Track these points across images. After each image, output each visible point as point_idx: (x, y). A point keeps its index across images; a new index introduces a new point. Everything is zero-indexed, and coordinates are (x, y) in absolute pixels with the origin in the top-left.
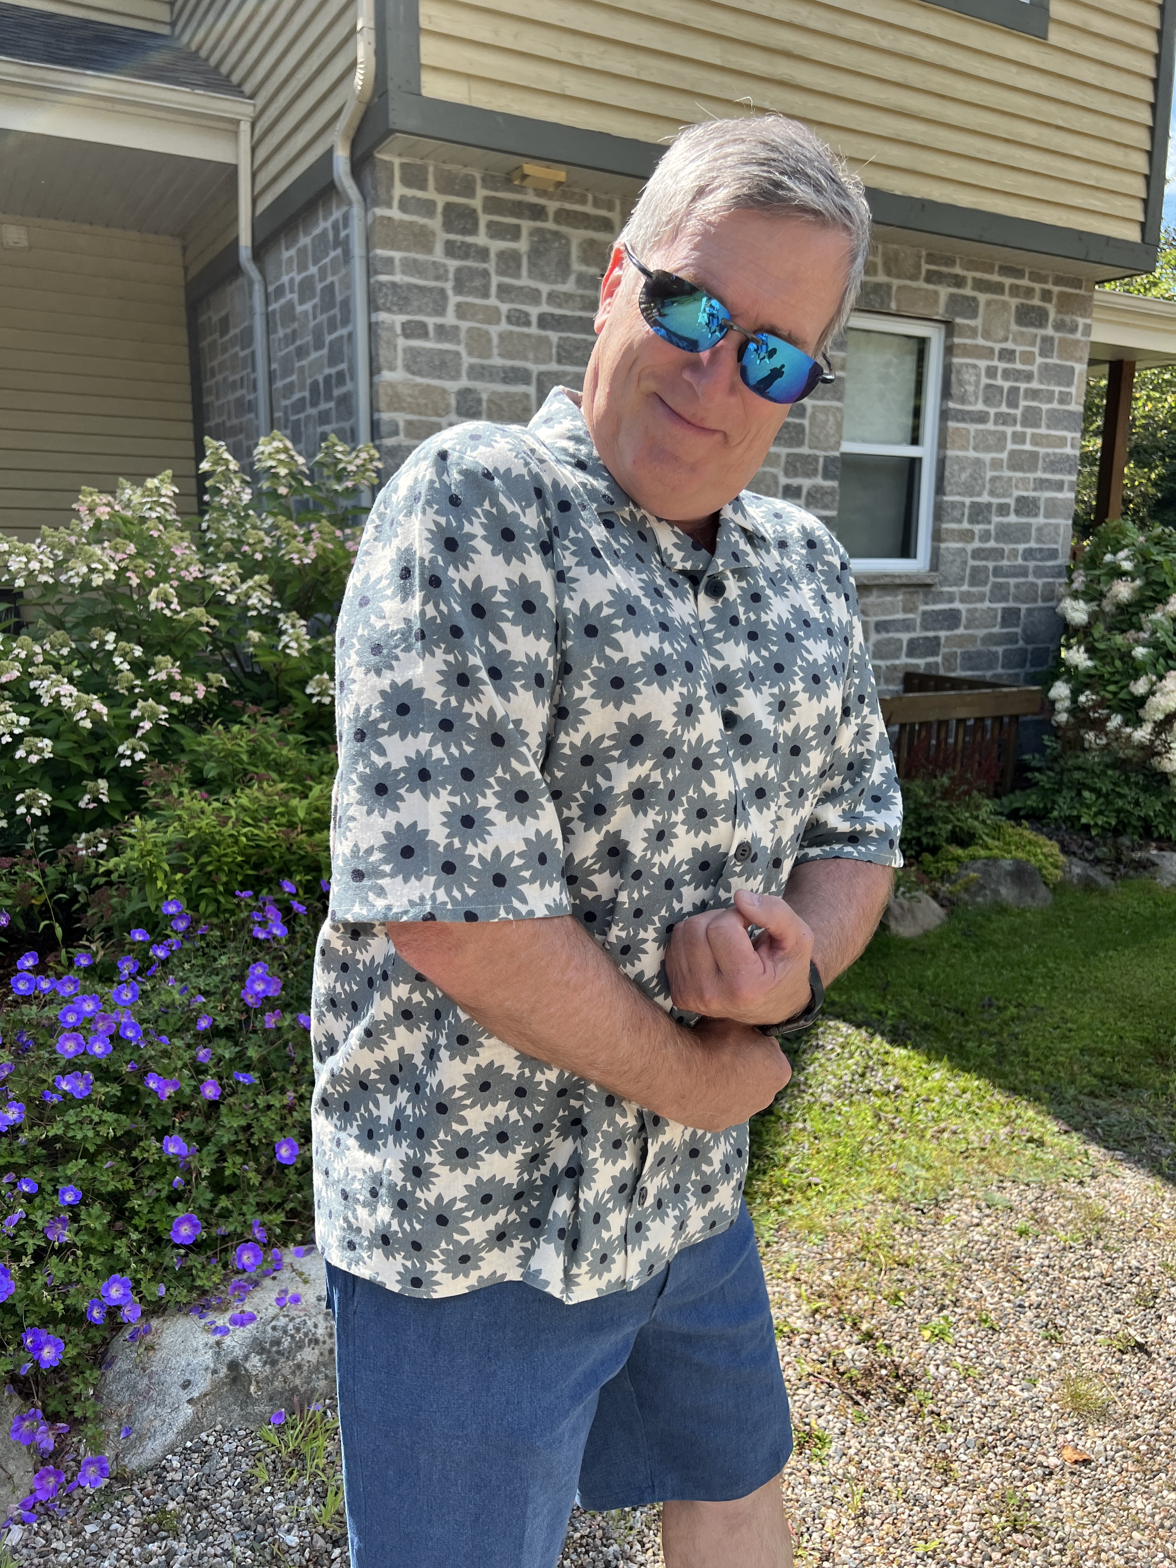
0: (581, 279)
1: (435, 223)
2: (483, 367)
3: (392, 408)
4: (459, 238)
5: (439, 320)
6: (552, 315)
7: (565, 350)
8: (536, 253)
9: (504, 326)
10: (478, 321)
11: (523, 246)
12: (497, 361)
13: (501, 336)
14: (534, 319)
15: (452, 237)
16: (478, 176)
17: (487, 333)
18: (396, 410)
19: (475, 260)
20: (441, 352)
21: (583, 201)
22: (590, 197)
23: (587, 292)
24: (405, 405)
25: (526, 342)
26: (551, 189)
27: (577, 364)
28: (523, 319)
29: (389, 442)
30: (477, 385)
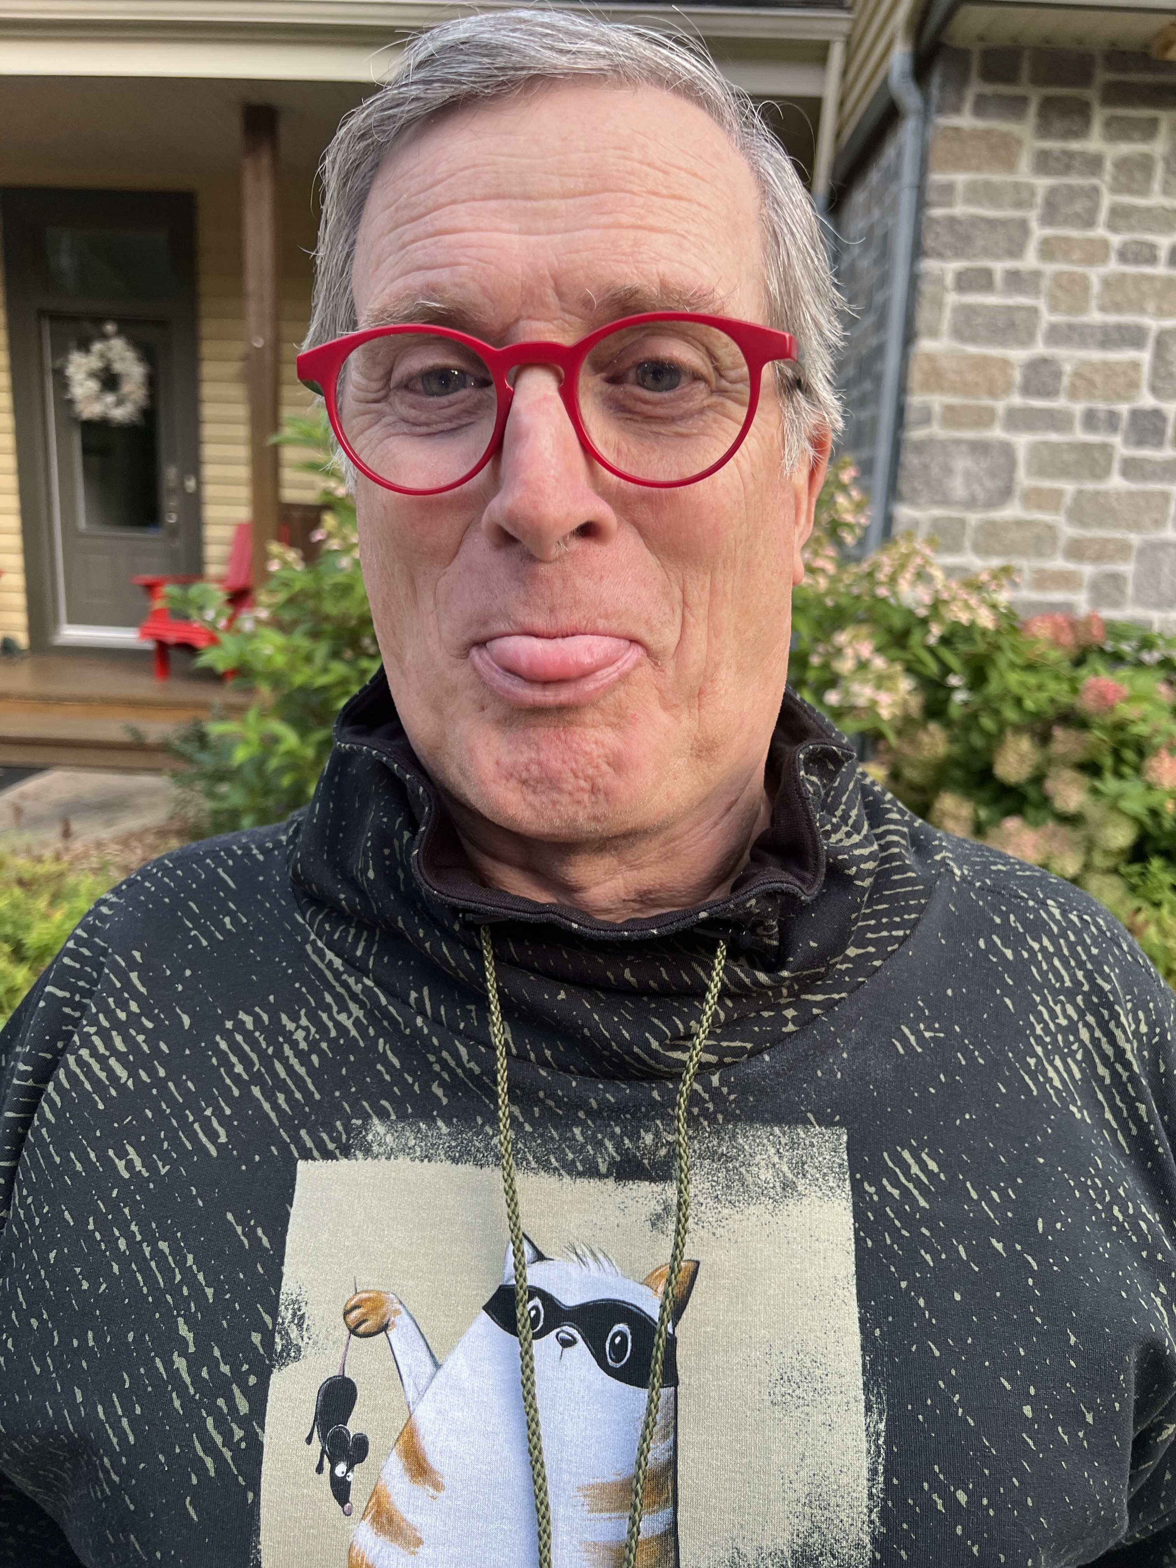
1: (1025, 128)
2: (1071, 327)
3: (927, 387)
4: (1058, 145)
5: (1011, 264)
9: (1114, 266)
10: (1072, 262)
11: (1159, 147)
12: (1095, 317)
13: (1106, 281)
14: (1163, 254)
16: (1099, 55)
18: (932, 391)
19: (1081, 174)
20: (1010, 309)
24: (945, 384)
25: (1146, 287)
28: (1146, 255)
29: (915, 434)
30: (1058, 353)
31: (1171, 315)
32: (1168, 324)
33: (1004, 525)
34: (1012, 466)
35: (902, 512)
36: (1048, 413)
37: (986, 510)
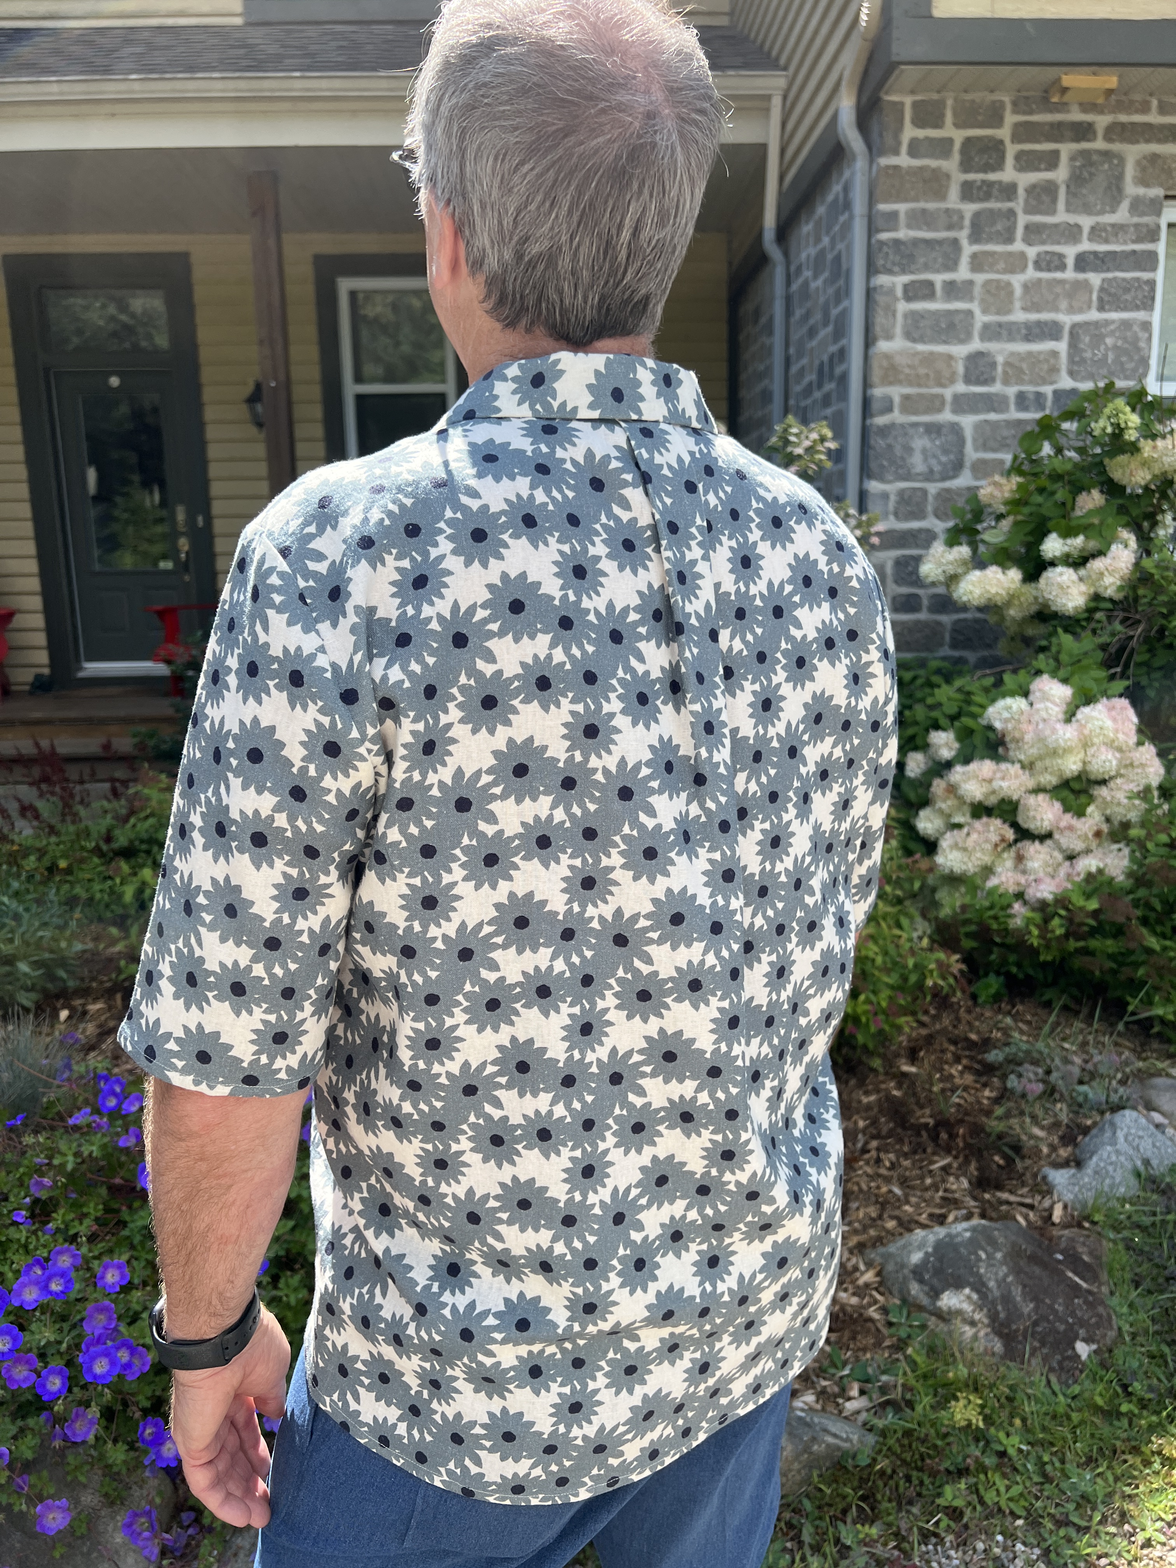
0: (1137, 205)
1: (951, 165)
2: (1000, 325)
3: (887, 382)
4: (979, 177)
5: (948, 276)
6: (1095, 253)
7: (1110, 294)
8: (1077, 180)
9: (1031, 273)
10: (998, 272)
11: (1061, 174)
12: (1019, 316)
13: (1026, 287)
14: (1070, 262)
15: (971, 177)
16: (1007, 100)
17: (1009, 284)
18: (891, 383)
19: (997, 199)
20: (949, 313)
21: (1145, 108)
22: (1155, 103)
23: (1145, 220)
24: (902, 377)
25: (1058, 289)
26: (1100, 101)
27: (1125, 309)
28: (1056, 262)
29: (880, 420)
30: (991, 346)
31: (1081, 311)
32: (1079, 318)
33: (958, 492)
34: (962, 441)
35: (874, 486)
36: (988, 397)
37: (944, 479)
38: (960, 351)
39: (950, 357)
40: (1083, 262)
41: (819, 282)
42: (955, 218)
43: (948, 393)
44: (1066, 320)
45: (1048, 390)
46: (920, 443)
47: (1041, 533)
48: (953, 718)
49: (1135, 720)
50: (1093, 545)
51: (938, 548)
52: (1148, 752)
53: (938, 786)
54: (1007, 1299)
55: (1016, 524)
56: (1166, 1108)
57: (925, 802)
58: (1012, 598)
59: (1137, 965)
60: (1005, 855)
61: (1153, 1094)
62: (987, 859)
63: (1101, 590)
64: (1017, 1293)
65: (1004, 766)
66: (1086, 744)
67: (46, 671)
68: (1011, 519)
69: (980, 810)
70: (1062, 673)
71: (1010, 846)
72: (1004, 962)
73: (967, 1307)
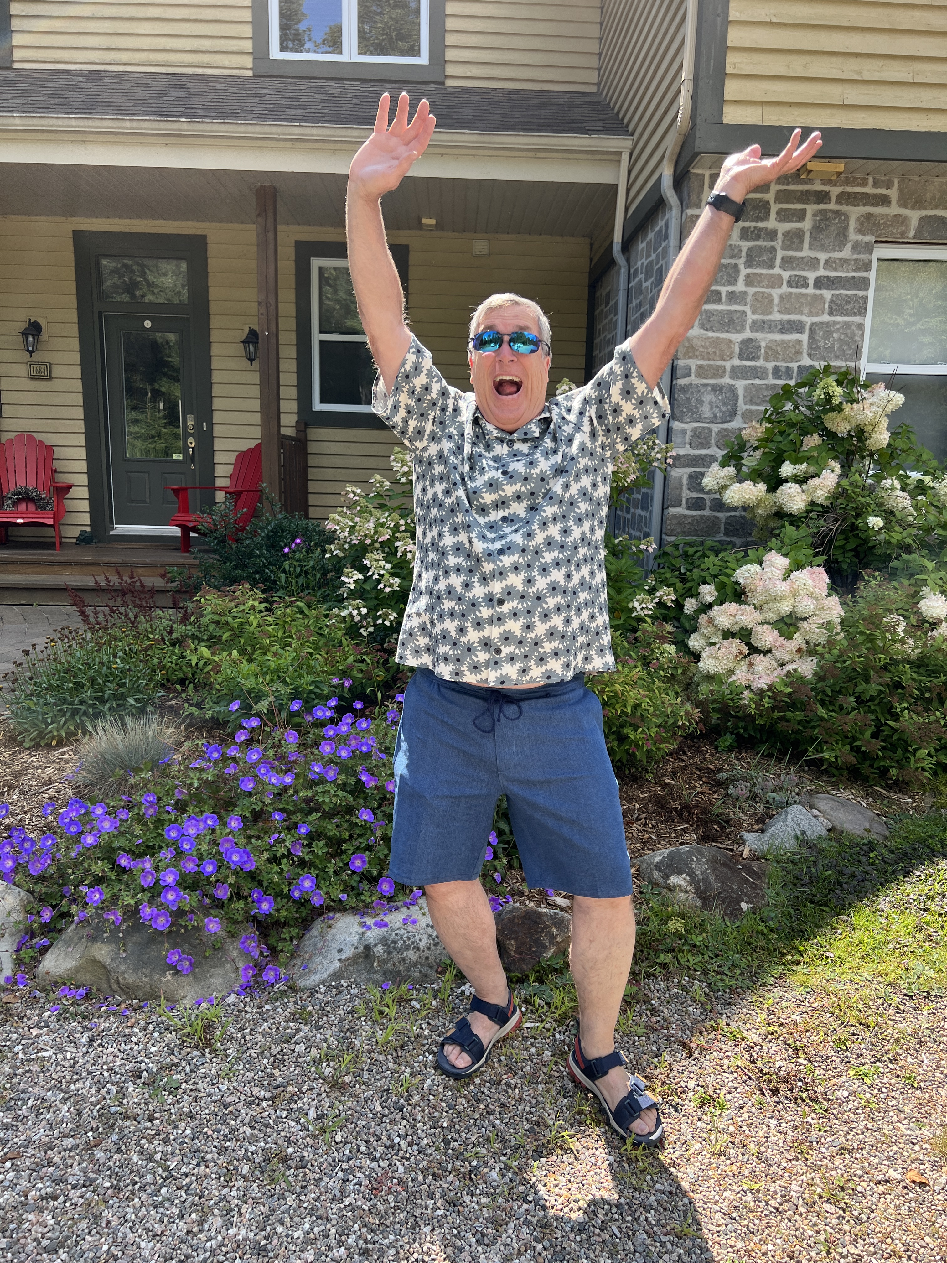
0: (856, 247)
3: (687, 356)
4: (753, 224)
6: (828, 277)
7: (837, 305)
8: (817, 229)
9: (785, 289)
10: (763, 287)
11: (807, 225)
12: (777, 316)
13: (781, 297)
14: (811, 282)
15: (747, 224)
17: (770, 295)
19: (764, 240)
20: (730, 312)
21: (864, 183)
22: (871, 180)
23: (861, 256)
24: (697, 353)
25: (803, 300)
26: (833, 178)
27: (847, 315)
28: (802, 282)
29: (682, 382)
30: (758, 336)
31: (817, 315)
32: (816, 319)
33: (733, 431)
34: (736, 398)
35: (676, 425)
36: (755, 368)
37: (723, 422)
38: (737, 338)
39: (730, 341)
40: (819, 283)
41: (648, 284)
42: (736, 251)
43: (728, 365)
44: (808, 320)
45: (794, 366)
46: (708, 398)
47: (779, 461)
48: (715, 576)
49: (828, 581)
50: (812, 469)
51: (715, 467)
52: (835, 600)
53: (703, 619)
54: (705, 880)
55: (764, 453)
56: (822, 808)
57: (695, 630)
58: (760, 502)
59: (814, 727)
60: (742, 663)
61: (816, 802)
62: (731, 665)
63: (815, 499)
64: (712, 879)
65: (743, 607)
66: (795, 595)
67: (88, 529)
68: (762, 450)
69: (728, 634)
70: (784, 550)
71: (745, 657)
72: (737, 727)
73: (683, 883)
